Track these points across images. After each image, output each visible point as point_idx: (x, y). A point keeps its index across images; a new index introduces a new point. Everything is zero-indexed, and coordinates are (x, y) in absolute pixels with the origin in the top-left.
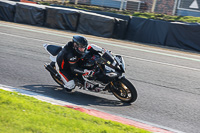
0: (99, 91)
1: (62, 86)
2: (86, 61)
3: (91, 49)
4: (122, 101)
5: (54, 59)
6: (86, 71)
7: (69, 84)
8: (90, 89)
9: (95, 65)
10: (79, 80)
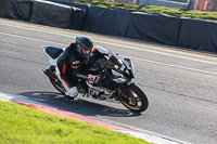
0: (105, 99)
1: (63, 94)
2: (90, 65)
3: (96, 51)
4: (132, 111)
5: (54, 62)
6: (90, 76)
7: (71, 91)
8: (95, 96)
9: (101, 69)
10: (83, 87)
